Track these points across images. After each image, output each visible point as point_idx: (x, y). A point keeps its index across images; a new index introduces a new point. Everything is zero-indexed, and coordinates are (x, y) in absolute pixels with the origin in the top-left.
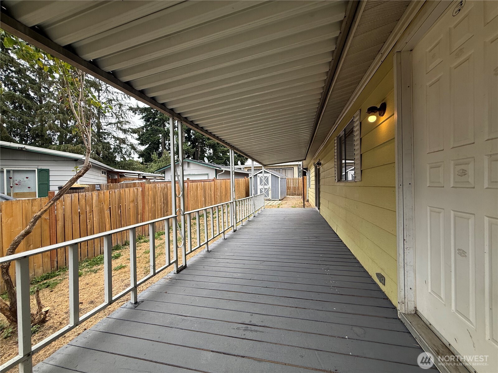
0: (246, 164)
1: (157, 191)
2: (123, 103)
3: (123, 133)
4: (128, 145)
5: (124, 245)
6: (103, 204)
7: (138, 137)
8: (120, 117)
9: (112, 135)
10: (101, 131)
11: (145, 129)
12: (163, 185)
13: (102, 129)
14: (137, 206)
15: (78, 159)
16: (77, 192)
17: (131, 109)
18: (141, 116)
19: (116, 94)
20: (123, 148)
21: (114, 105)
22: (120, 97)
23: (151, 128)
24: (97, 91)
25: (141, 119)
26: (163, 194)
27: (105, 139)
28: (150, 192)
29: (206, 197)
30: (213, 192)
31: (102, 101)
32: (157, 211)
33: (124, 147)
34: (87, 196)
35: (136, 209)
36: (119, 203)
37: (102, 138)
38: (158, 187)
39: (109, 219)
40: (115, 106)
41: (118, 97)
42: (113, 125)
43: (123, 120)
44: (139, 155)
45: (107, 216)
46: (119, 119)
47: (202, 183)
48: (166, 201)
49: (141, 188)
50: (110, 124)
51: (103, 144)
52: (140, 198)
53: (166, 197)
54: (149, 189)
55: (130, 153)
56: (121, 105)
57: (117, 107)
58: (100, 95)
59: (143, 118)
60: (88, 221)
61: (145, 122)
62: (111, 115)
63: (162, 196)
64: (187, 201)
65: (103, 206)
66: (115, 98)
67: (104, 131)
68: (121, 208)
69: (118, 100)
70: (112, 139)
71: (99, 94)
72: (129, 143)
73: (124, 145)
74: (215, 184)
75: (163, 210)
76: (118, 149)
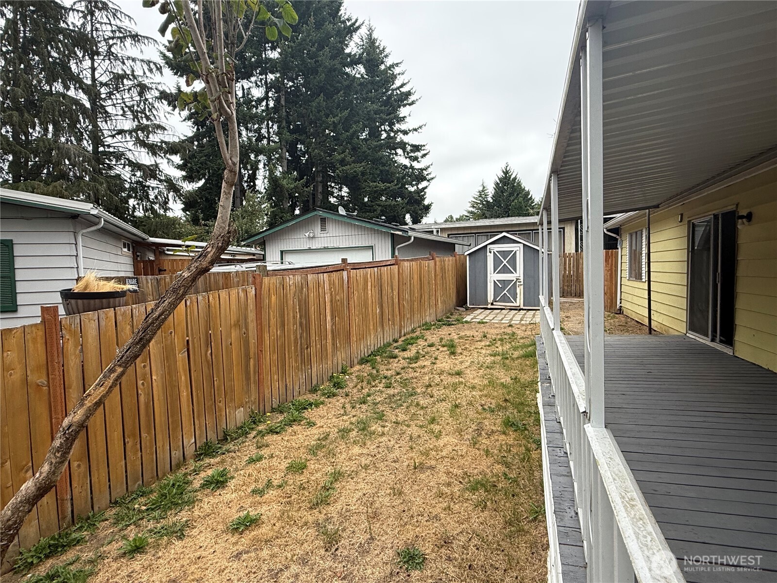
0: (425, 220)
1: (286, 296)
2: (146, 82)
3: (150, 154)
4: (160, 181)
5: (222, 440)
6: (173, 334)
7: (181, 162)
8: (142, 117)
9: (125, 158)
10: (101, 149)
11: (196, 143)
12: (299, 278)
13: (104, 146)
14: (246, 337)
15: (79, 215)
16: (111, 305)
17: (164, 96)
18: (185, 113)
19: (130, 61)
20: (151, 189)
21: (127, 87)
22: (139, 69)
23: (209, 141)
24: (87, 58)
25: (187, 121)
26: (300, 302)
27: (110, 168)
28: (273, 298)
29: (384, 305)
30: (396, 293)
31: (100, 79)
32: (288, 347)
33: (152, 185)
34: (134, 316)
35: (244, 345)
36: (208, 327)
37: (104, 166)
38: (288, 285)
39: (185, 375)
40: (130, 89)
41: (135, 69)
42: (127, 135)
43: (149, 123)
44: (184, 203)
45: (181, 367)
46: (139, 122)
47: (376, 269)
48: (306, 320)
49: (254, 288)
50: (121, 132)
51: (108, 180)
52: (252, 316)
53: (305, 310)
54: (272, 291)
55: (165, 198)
56: (143, 89)
57: (135, 93)
58: (96, 67)
59: (189, 118)
60: (140, 382)
61: (196, 127)
62: (121, 112)
63: (298, 307)
64: (347, 317)
65: (173, 340)
66: (128, 72)
67: (107, 150)
68: (212, 343)
69: (135, 77)
70: (127, 167)
71: (93, 64)
72: (163, 175)
73: (152, 181)
74: (401, 271)
75: (301, 345)
76: (141, 191)
